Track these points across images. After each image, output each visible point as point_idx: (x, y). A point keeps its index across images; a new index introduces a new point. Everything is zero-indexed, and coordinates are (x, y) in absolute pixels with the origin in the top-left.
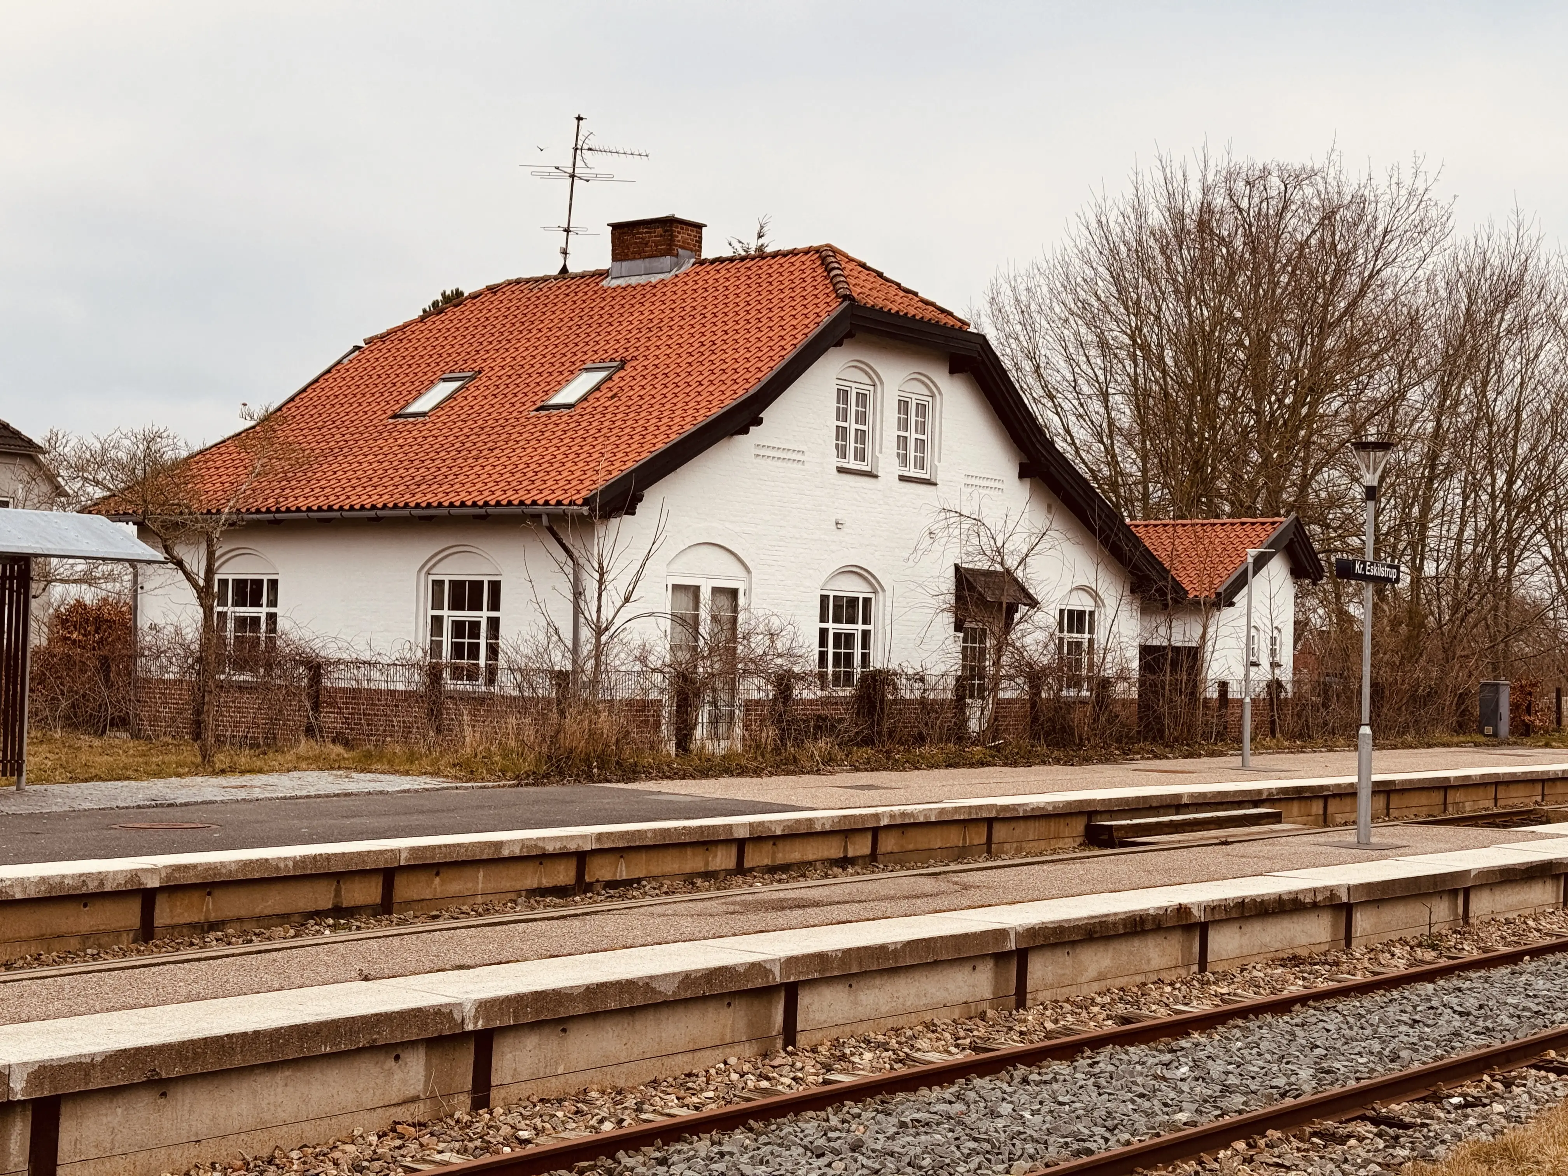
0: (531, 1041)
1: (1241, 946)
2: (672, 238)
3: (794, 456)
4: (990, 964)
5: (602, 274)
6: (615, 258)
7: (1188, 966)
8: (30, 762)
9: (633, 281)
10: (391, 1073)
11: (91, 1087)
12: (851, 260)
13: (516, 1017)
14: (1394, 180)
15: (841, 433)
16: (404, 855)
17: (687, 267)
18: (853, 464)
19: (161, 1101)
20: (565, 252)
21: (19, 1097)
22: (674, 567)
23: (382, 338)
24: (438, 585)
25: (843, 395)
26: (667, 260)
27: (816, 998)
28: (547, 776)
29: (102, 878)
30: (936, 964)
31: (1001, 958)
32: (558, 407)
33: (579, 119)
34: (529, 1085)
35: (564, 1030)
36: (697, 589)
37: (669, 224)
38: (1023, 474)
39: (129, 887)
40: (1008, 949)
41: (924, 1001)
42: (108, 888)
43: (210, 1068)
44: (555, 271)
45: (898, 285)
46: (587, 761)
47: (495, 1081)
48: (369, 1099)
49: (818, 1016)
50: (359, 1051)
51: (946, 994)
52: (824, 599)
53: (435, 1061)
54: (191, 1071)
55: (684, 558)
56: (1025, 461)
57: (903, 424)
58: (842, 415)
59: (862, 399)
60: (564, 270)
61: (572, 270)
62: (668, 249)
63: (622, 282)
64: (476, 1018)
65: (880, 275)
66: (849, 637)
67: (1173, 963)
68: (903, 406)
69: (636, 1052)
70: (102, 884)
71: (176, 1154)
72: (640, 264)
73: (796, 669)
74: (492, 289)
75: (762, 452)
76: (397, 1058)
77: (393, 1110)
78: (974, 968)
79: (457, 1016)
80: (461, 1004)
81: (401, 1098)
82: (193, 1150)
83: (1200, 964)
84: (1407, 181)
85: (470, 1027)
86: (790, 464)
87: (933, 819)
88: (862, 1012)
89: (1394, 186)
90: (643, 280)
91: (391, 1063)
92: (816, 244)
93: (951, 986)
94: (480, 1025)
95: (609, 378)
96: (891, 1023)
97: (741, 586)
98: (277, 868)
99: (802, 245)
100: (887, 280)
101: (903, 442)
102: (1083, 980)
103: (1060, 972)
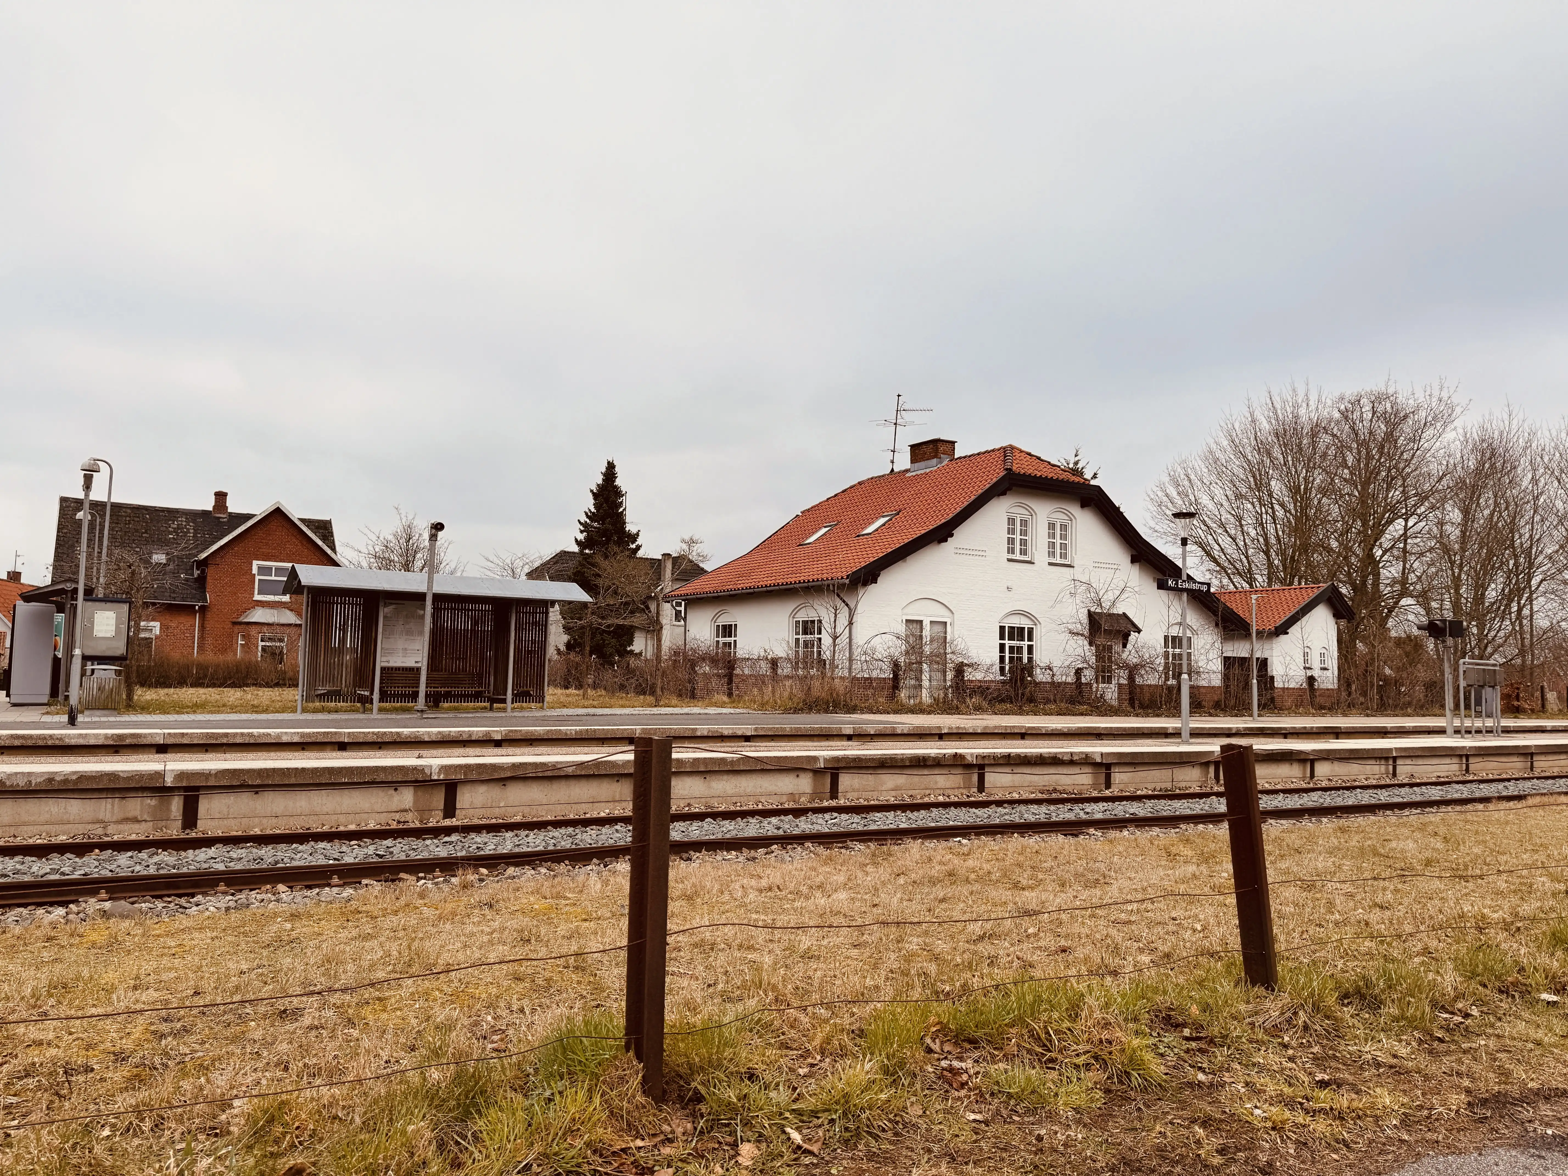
0: (482, 789)
1: (1013, 781)
2: (937, 449)
3: (980, 553)
4: (810, 775)
5: (907, 471)
6: (912, 462)
7: (969, 788)
8: (547, 698)
9: (919, 472)
10: (392, 796)
11: (209, 784)
12: (1021, 451)
13: (465, 775)
14: (1428, 393)
15: (1011, 541)
16: (638, 732)
17: (946, 462)
18: (1018, 556)
19: (256, 796)
20: (892, 462)
21: (169, 785)
22: (905, 611)
23: (808, 510)
24: (797, 622)
25: (1011, 521)
26: (935, 461)
27: (680, 783)
28: (802, 710)
29: (470, 734)
30: (763, 771)
31: (817, 773)
32: (863, 535)
33: (899, 396)
34: (481, 810)
35: (504, 785)
36: (921, 622)
37: (936, 442)
38: (1133, 561)
39: (485, 738)
40: (818, 766)
41: (759, 790)
42: (473, 739)
43: (276, 783)
44: (888, 472)
45: (1049, 463)
46: (827, 703)
47: (458, 806)
48: (378, 808)
49: (681, 792)
50: (365, 783)
51: (775, 788)
52: (1002, 628)
53: (420, 793)
54: (266, 783)
55: (911, 606)
56: (1135, 553)
57: (1052, 535)
58: (1011, 531)
59: (1024, 523)
60: (892, 470)
61: (896, 470)
62: (936, 455)
63: (914, 474)
64: (439, 773)
65: (1039, 458)
66: (1020, 649)
67: (957, 786)
68: (1052, 526)
69: (553, 800)
70: (470, 736)
71: (265, 821)
72: (922, 464)
73: (965, 661)
74: (860, 483)
75: (959, 551)
76: (396, 790)
77: (393, 814)
78: (798, 776)
79: (427, 771)
80: (431, 766)
81: (399, 809)
82: (274, 820)
83: (978, 788)
84: (1436, 393)
85: (436, 777)
86: (977, 557)
87: (979, 731)
88: (713, 792)
89: (1428, 397)
90: (922, 472)
91: (392, 792)
92: (1004, 445)
93: (780, 784)
94: (442, 777)
95: (891, 519)
96: (734, 800)
97: (948, 621)
98: (566, 734)
99: (997, 447)
100: (1042, 460)
101: (1052, 545)
102: (883, 788)
103: (864, 783)
